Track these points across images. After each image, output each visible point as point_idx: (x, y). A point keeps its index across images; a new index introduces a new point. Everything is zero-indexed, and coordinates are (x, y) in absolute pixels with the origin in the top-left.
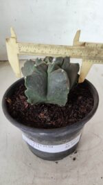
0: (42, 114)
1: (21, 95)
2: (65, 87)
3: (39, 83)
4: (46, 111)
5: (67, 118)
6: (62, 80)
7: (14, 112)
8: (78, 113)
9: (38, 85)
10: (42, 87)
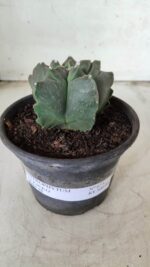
0: (56, 143)
1: (27, 117)
2: (92, 100)
3: (54, 94)
4: (62, 138)
5: (93, 147)
6: (88, 91)
7: (16, 138)
8: (108, 143)
9: (53, 97)
10: (59, 101)
